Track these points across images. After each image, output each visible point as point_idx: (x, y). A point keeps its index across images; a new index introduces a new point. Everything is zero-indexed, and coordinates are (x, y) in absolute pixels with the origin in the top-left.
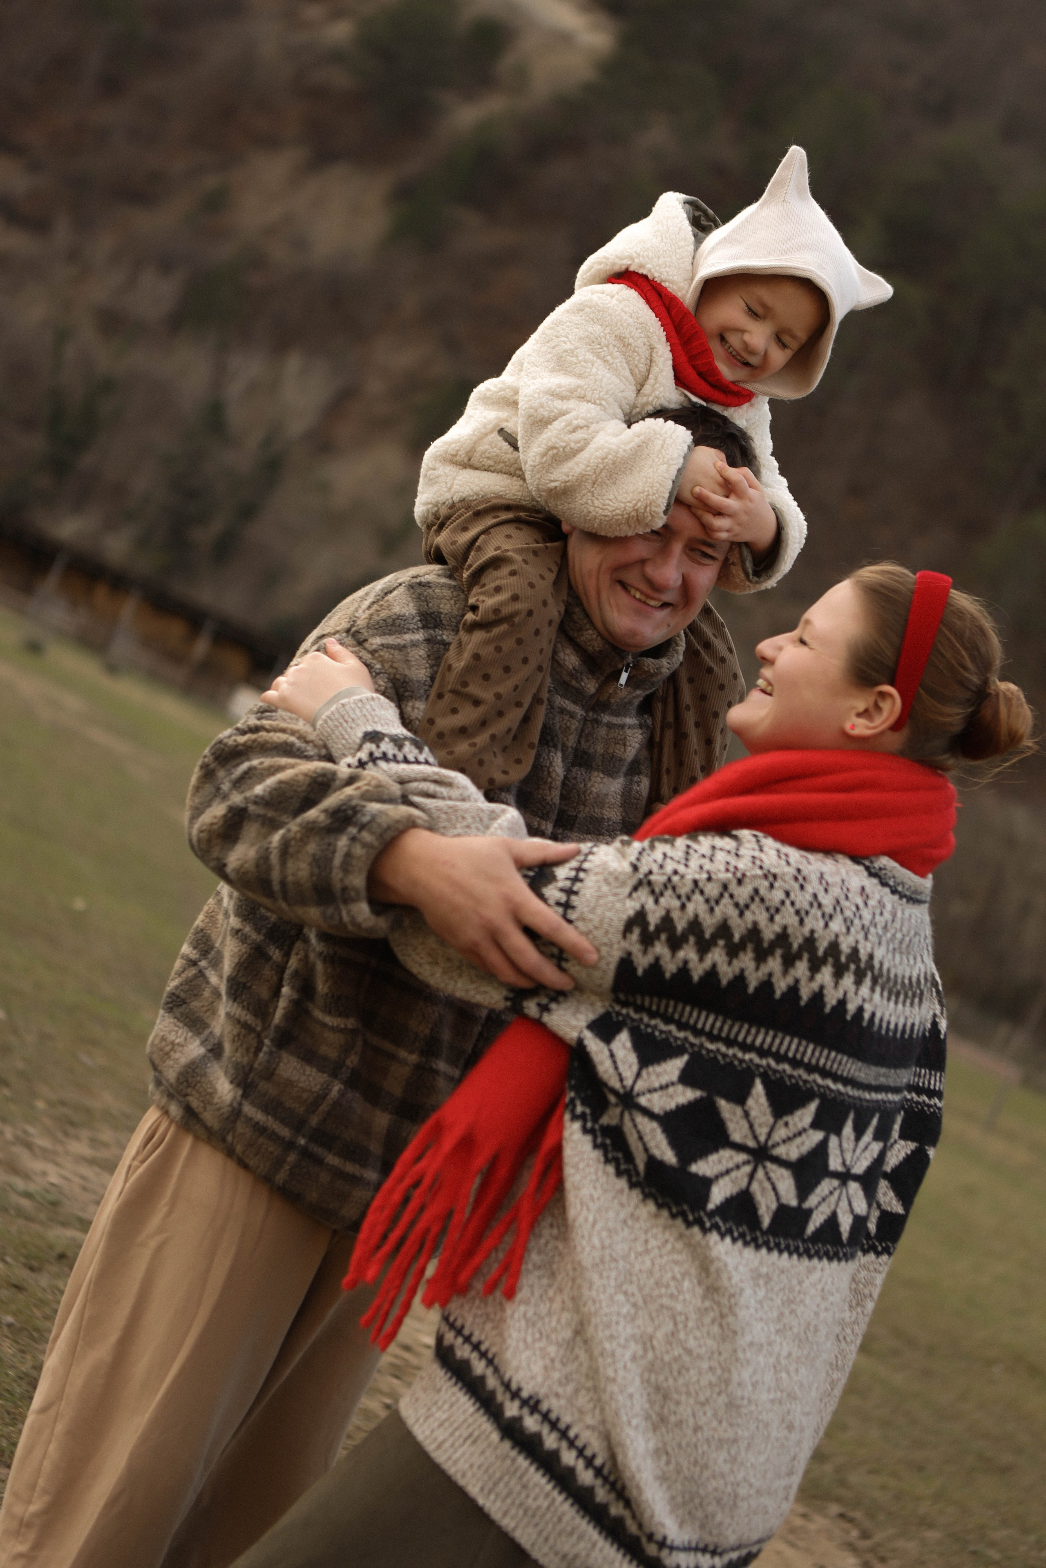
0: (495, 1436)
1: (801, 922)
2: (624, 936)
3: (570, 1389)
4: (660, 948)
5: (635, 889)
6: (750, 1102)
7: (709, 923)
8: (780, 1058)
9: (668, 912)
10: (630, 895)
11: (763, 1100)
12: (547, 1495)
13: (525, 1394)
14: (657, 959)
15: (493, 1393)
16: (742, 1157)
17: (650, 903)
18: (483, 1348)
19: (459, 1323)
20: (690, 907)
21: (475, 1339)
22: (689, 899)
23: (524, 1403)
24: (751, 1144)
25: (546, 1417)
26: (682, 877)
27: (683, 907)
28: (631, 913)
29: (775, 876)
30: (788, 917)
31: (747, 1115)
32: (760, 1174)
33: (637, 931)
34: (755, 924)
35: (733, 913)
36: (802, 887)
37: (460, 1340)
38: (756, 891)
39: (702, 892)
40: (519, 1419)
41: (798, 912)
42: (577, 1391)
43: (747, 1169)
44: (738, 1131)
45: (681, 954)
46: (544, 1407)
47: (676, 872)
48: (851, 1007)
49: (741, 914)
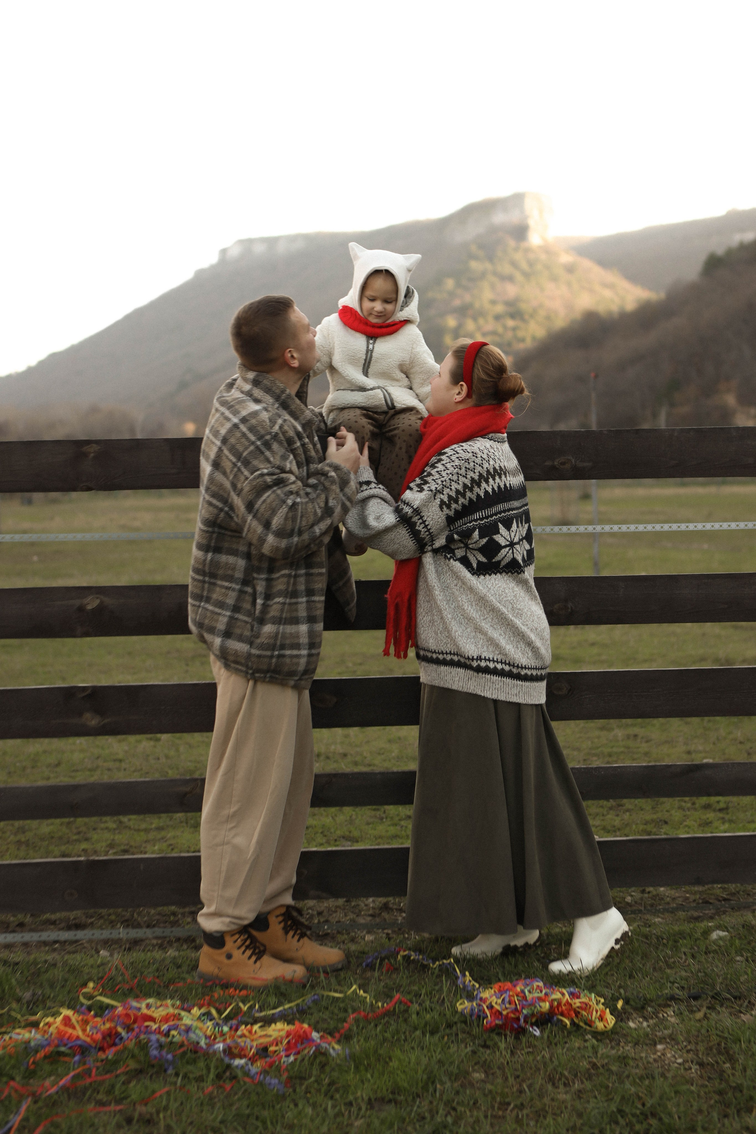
0: (475, 674)
1: (482, 467)
2: (442, 511)
3: (485, 648)
4: (454, 506)
5: (435, 496)
6: (500, 531)
7: (460, 487)
8: (500, 513)
9: (448, 494)
10: (435, 499)
11: (503, 528)
12: (501, 681)
13: (475, 657)
14: (455, 509)
15: (465, 662)
16: (508, 549)
17: (442, 496)
18: (452, 652)
19: (440, 651)
20: (453, 488)
21: (448, 652)
22: (451, 486)
23: (477, 660)
24: (508, 543)
25: (485, 659)
26: (445, 481)
27: (451, 489)
28: (439, 503)
29: (468, 459)
30: (478, 469)
31: (502, 536)
32: (515, 551)
33: (444, 506)
34: (471, 477)
35: (464, 479)
36: (477, 457)
37: (445, 655)
38: (466, 468)
39: (453, 481)
40: (479, 665)
41: (480, 465)
42: (487, 647)
43: (511, 551)
44: (503, 542)
45: (460, 502)
46: (483, 657)
47: (442, 482)
48: (502, 486)
49: (466, 478)
